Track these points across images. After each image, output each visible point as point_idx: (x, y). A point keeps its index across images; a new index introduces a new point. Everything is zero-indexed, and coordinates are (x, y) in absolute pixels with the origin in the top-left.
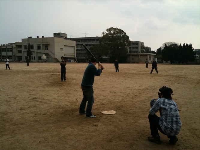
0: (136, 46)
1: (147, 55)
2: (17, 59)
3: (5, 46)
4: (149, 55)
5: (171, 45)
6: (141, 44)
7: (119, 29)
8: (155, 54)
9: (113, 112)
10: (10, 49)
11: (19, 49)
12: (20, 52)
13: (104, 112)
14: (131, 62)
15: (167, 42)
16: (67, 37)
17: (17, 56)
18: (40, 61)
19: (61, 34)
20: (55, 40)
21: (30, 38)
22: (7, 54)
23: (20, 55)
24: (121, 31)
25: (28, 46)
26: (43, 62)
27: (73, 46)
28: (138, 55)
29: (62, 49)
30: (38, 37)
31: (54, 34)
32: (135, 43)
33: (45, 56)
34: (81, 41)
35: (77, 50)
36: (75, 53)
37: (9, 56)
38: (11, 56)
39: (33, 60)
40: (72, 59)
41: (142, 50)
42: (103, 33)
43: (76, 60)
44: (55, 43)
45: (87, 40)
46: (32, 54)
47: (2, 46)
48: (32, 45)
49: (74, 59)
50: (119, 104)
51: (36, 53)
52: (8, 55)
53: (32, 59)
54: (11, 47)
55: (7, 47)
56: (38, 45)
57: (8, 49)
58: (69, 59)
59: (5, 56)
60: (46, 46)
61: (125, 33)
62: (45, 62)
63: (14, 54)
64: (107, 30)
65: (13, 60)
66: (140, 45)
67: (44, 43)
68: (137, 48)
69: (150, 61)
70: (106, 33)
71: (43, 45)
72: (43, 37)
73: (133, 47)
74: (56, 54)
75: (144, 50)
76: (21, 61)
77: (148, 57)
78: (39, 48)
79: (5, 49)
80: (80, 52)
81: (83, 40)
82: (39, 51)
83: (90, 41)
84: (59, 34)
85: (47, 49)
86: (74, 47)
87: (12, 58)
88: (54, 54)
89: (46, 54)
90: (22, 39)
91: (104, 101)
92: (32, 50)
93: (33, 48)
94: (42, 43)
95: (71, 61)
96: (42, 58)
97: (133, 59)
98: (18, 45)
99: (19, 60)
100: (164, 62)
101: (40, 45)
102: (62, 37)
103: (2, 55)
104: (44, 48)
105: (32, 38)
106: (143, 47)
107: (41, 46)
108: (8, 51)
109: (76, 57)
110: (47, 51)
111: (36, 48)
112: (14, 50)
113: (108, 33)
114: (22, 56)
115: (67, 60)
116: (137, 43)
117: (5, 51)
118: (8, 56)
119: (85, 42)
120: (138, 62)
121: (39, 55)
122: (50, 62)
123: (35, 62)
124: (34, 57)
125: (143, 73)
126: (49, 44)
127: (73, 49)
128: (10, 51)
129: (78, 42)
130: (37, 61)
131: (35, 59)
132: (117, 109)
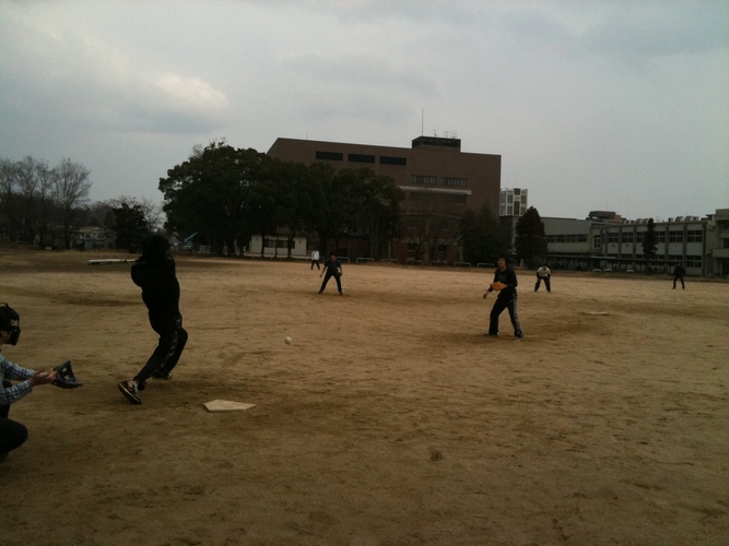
2: (716, 268)
10: (698, 232)
17: (720, 259)
22: (685, 250)
23: (727, 253)
37: (692, 257)
38: (698, 258)
52: (690, 253)
54: (699, 228)
55: (685, 228)
57: (689, 232)
63: (708, 252)
65: (703, 271)
79: (680, 233)
87: (699, 265)
98: (725, 221)
99: (724, 271)
108: (690, 240)
112: (711, 237)
117: (680, 240)
118: (689, 257)
128: (697, 241)
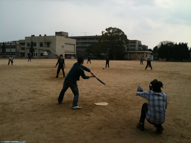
0: (133, 44)
1: (143, 53)
2: (20, 55)
3: (9, 43)
4: (146, 52)
5: (167, 43)
6: (139, 42)
7: (118, 29)
8: (152, 52)
9: (106, 104)
10: (14, 46)
11: (23, 46)
12: (23, 49)
13: (97, 104)
14: (128, 59)
15: (164, 41)
16: (68, 36)
17: (20, 53)
18: (42, 57)
19: (62, 33)
20: (56, 38)
21: (33, 36)
22: (11, 50)
23: (23, 51)
24: (119, 31)
25: (30, 43)
26: (44, 58)
27: (73, 44)
28: (135, 53)
29: (63, 47)
30: (40, 35)
31: (56, 33)
32: (133, 41)
33: (47, 52)
34: (81, 39)
35: (77, 47)
36: (75, 51)
37: (13, 52)
38: (14, 53)
39: (35, 57)
40: (72, 56)
41: (139, 48)
42: (102, 32)
43: (76, 57)
44: (56, 41)
45: (87, 38)
46: (34, 51)
47: (7, 43)
48: (34, 43)
49: (74, 56)
50: (112, 97)
51: (38, 50)
53: (34, 55)
54: (14, 44)
55: (11, 45)
56: (41, 43)
57: (12, 46)
58: (69, 56)
59: (9, 52)
60: (48, 44)
61: (123, 32)
62: (47, 58)
63: (17, 51)
64: (106, 30)
65: (16, 56)
66: (137, 44)
67: (46, 41)
68: (135, 46)
69: (146, 58)
70: (105, 32)
71: (45, 42)
72: (45, 35)
73: (131, 45)
74: (57, 51)
75: (141, 48)
76: (23, 57)
77: (145, 54)
78: (41, 45)
79: (9, 46)
80: (80, 49)
81: (83, 38)
82: (41, 48)
83: (89, 39)
84: (61, 33)
85: (49, 46)
86: (75, 45)
87: (15, 55)
88: (55, 51)
89: (48, 51)
90: (25, 37)
91: (99, 94)
92: (34, 47)
93: (35, 45)
94: (45, 41)
95: (71, 57)
96: (44, 55)
97: (130, 56)
98: (22, 43)
99: (22, 56)
100: (160, 59)
101: (42, 43)
102: (63, 35)
103: (6, 51)
104: (46, 45)
105: (35, 36)
106: (140, 45)
107: (44, 43)
108: (12, 48)
109: (75, 54)
110: (48, 49)
111: (38, 45)
112: (18, 47)
113: (107, 32)
114: (24, 53)
115: (67, 57)
116: (134, 42)
117: (9, 48)
119: (85, 40)
120: (135, 59)
121: (41, 52)
122: (51, 58)
123: (37, 58)
124: (37, 54)
125: (138, 69)
126: (51, 42)
127: (73, 46)
128: (14, 48)
129: (79, 41)
130: (39, 57)
131: (37, 55)
132: (110, 101)
